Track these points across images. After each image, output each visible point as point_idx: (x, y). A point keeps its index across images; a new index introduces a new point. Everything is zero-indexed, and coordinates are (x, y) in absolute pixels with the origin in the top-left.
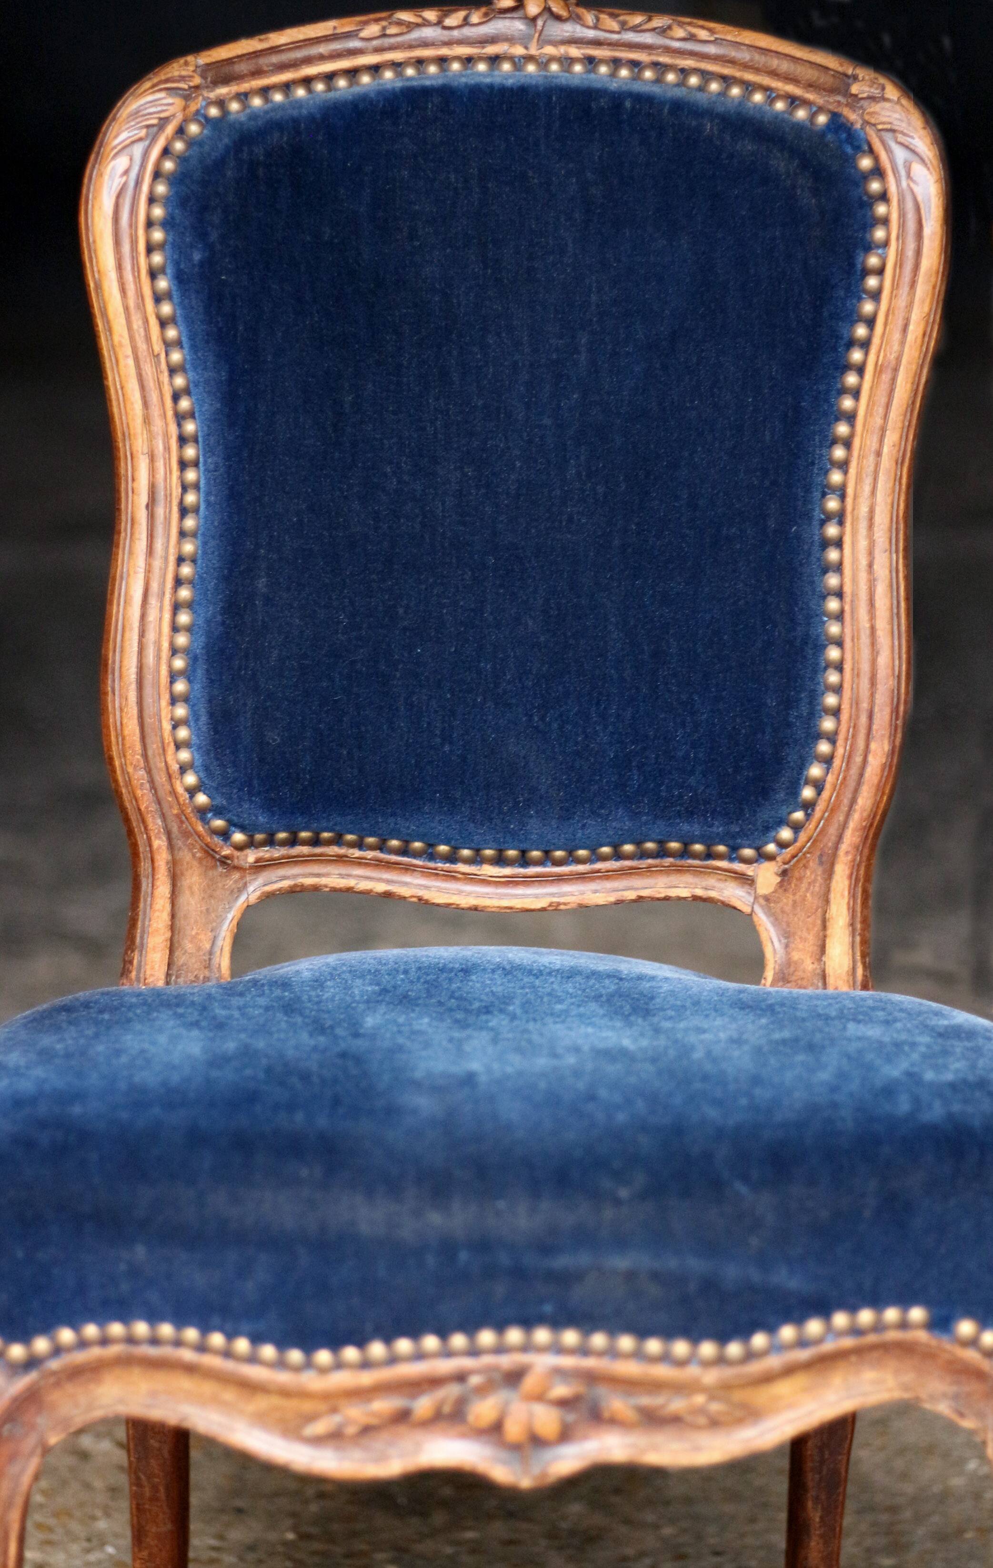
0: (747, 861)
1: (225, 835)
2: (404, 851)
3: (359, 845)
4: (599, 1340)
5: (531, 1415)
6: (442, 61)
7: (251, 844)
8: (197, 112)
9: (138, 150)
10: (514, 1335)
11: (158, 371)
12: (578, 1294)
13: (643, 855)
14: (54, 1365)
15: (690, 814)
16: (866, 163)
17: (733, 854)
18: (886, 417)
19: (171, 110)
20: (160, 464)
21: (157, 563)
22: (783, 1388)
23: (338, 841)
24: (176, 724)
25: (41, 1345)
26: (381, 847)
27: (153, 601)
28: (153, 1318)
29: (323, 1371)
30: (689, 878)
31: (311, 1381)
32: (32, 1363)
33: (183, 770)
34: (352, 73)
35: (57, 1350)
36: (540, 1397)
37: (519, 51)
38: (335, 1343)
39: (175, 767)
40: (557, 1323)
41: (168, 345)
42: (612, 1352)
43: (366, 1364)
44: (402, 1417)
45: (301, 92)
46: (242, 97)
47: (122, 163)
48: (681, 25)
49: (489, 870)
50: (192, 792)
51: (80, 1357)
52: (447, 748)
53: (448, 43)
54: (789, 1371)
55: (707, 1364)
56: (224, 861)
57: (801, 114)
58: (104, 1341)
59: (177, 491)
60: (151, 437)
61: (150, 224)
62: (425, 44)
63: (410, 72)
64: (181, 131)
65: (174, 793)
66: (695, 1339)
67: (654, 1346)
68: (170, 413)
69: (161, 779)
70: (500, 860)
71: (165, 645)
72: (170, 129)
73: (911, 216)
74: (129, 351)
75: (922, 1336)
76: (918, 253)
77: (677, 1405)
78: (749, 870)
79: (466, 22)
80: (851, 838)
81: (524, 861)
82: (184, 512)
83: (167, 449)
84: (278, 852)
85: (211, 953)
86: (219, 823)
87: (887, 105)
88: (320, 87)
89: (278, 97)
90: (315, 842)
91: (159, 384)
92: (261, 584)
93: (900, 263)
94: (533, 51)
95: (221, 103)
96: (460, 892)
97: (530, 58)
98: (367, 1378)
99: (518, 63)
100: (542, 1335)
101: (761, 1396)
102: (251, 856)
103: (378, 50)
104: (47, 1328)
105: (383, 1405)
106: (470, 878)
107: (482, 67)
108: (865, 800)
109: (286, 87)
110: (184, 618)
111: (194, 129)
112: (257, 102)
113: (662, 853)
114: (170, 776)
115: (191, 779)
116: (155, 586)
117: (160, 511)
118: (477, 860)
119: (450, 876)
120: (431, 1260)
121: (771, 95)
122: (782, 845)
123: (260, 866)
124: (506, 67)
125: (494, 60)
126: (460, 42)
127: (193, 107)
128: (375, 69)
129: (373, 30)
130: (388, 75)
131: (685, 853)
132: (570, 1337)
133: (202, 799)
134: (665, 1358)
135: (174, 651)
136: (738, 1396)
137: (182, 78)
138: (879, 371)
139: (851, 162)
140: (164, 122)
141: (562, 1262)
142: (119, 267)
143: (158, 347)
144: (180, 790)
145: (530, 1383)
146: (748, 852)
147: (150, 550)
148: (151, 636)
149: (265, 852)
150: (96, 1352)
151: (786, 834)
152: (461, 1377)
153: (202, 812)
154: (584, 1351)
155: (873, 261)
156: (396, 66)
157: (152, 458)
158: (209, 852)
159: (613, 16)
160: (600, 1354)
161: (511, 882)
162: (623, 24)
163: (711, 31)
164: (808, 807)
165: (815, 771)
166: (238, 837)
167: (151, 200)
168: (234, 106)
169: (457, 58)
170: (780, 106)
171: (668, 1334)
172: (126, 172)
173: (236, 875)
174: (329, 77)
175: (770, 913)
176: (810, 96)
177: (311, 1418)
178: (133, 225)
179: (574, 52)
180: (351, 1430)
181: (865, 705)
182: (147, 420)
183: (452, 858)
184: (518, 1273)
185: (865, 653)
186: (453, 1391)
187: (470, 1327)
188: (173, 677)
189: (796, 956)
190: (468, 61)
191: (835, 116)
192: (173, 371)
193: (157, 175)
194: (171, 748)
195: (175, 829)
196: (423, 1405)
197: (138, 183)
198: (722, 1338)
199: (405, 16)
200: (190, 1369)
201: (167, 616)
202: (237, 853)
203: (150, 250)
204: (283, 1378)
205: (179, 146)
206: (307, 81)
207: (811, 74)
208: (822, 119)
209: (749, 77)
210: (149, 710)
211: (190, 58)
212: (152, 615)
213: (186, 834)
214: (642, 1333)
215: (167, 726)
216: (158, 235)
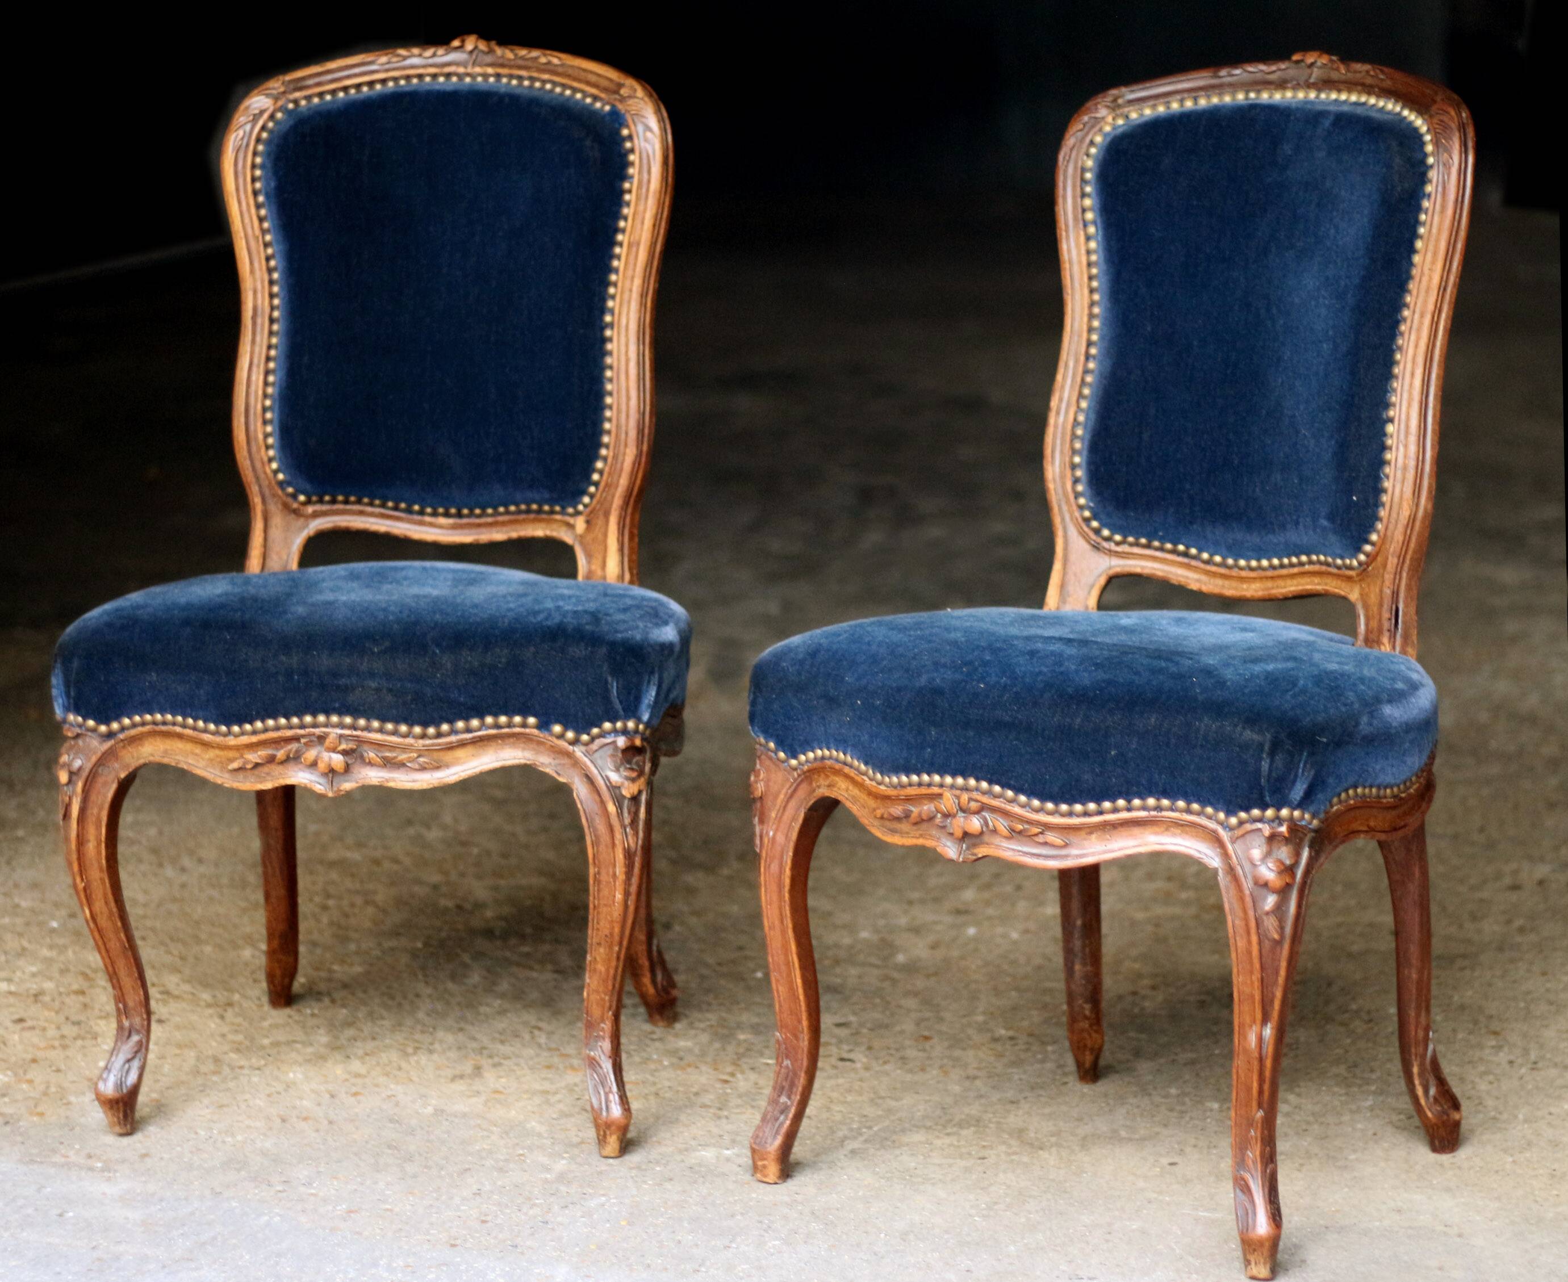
0: (571, 515)
1: (294, 496)
2: (396, 508)
3: (371, 504)
4: (362, 722)
5: (330, 758)
6: (420, 77)
7: (309, 502)
8: (282, 107)
9: (248, 127)
10: (321, 718)
11: (259, 246)
12: (351, 698)
13: (519, 512)
14: (121, 736)
15: (531, 487)
16: (625, 132)
17: (563, 512)
18: (634, 270)
19: (266, 106)
20: (259, 295)
21: (257, 349)
22: (460, 753)
23: (359, 502)
24: (266, 436)
25: (115, 726)
26: (383, 506)
27: (254, 369)
28: (162, 712)
29: (236, 736)
30: (543, 525)
31: (231, 741)
32: (110, 735)
33: (270, 460)
34: (371, 84)
35: (123, 729)
36: (334, 750)
37: (461, 70)
38: (240, 723)
39: (266, 459)
40: (341, 713)
41: (264, 232)
42: (367, 729)
43: (254, 732)
44: (271, 760)
45: (341, 94)
46: (308, 98)
47: (241, 133)
48: (545, 55)
49: (442, 520)
50: (275, 472)
51: (133, 732)
52: (407, 450)
53: (424, 66)
54: (462, 744)
55: (416, 737)
56: (296, 512)
57: (598, 105)
58: (144, 724)
59: (267, 310)
60: (255, 280)
61: (254, 166)
62: (413, 67)
63: (402, 82)
64: (272, 117)
65: (265, 473)
66: (411, 725)
67: (390, 726)
68: (264, 268)
69: (258, 465)
70: (447, 515)
71: (260, 393)
72: (266, 116)
73: (645, 161)
74: (242, 234)
75: (535, 731)
76: (649, 181)
77: (403, 757)
78: (571, 520)
79: (434, 55)
80: (617, 502)
81: (459, 515)
82: (272, 321)
83: (263, 287)
84: (325, 507)
85: (287, 561)
86: (290, 490)
87: (636, 100)
88: (353, 91)
89: (328, 97)
90: (346, 502)
91: (259, 252)
92: (306, 359)
93: (640, 187)
94: (469, 70)
95: (296, 102)
96: (427, 533)
97: (468, 75)
98: (254, 739)
99: (461, 77)
100: (335, 719)
101: (448, 756)
102: (310, 509)
103: (387, 70)
104: (117, 718)
105: (264, 753)
106: (432, 525)
107: (441, 79)
108: (624, 482)
109: (333, 92)
110: (271, 379)
111: (279, 115)
112: (316, 100)
113: (528, 511)
114: (263, 463)
115: (274, 465)
116: (256, 361)
117: (259, 321)
118: (435, 514)
119: (422, 523)
120: (281, 678)
121: (585, 95)
122: (586, 506)
123: (316, 515)
124: (454, 79)
125: (448, 76)
126: (431, 66)
127: (280, 103)
128: (384, 81)
129: (384, 59)
130: (391, 84)
131: (540, 511)
132: (348, 720)
133: (281, 476)
134: (395, 733)
135: (265, 396)
136: (436, 755)
137: (274, 89)
138: (630, 245)
139: (618, 132)
140: (262, 112)
141: (343, 681)
142: (237, 190)
143: (258, 232)
144: (268, 471)
145: (328, 742)
146: (571, 510)
147: (253, 341)
148: (253, 388)
149: (318, 507)
150: (140, 729)
151: (586, 500)
152: (296, 739)
153: (281, 484)
154: (354, 727)
155: (627, 185)
156: (395, 79)
157: (255, 292)
158: (286, 506)
159: (512, 51)
160: (363, 729)
161: (454, 527)
162: (516, 55)
163: (559, 58)
164: (596, 484)
165: (599, 465)
166: (302, 498)
167: (255, 154)
168: (303, 103)
169: (429, 75)
170: (588, 100)
171: (397, 721)
172: (242, 139)
173: (302, 520)
174: (358, 86)
175: (582, 543)
176: (603, 95)
177: (231, 760)
178: (244, 166)
179: (490, 70)
180: (249, 766)
181: (624, 428)
182: (252, 271)
183: (422, 513)
184: (323, 687)
185: (624, 399)
186: (294, 746)
187: (300, 714)
188: (265, 409)
189: (593, 567)
190: (434, 76)
191: (613, 106)
192: (266, 245)
193: (258, 140)
194: (263, 449)
195: (267, 492)
196: (281, 754)
197: (248, 145)
198: (425, 725)
199: (402, 52)
200: (180, 736)
201: (261, 377)
202: (302, 508)
203: (254, 180)
204: (219, 739)
205: (271, 125)
206: (345, 89)
207: (605, 83)
208: (607, 108)
209: (575, 84)
210: (252, 428)
211: (281, 78)
212: (254, 378)
213: (274, 495)
214: (384, 720)
215: (261, 436)
216: (258, 173)
